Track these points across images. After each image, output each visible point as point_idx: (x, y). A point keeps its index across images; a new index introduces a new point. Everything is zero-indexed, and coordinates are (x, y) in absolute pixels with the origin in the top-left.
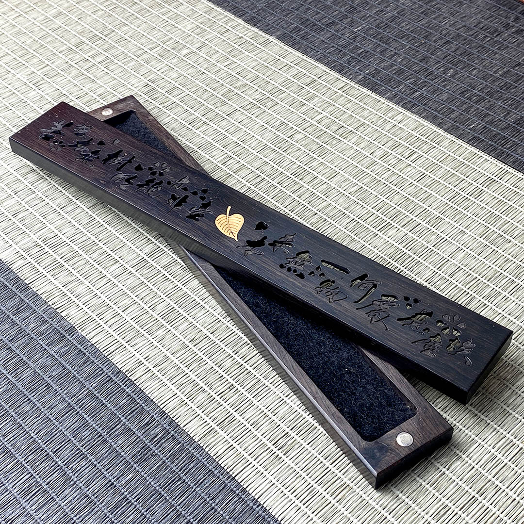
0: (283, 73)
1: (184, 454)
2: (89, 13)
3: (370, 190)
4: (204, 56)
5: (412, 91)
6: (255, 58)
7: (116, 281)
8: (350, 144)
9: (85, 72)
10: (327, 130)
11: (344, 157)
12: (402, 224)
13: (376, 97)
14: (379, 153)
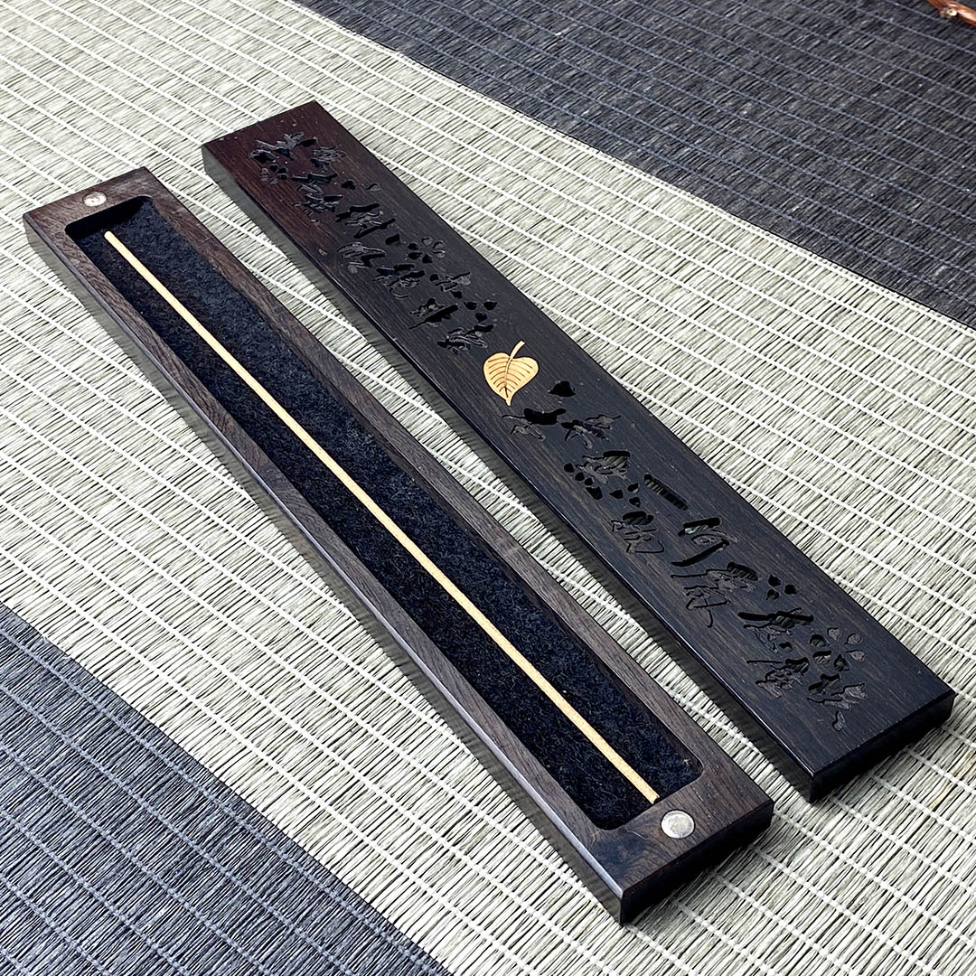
0: (421, 122)
1: (267, 864)
2: (31, 19)
3: (604, 337)
4: (265, 93)
5: (674, 146)
6: (365, 93)
7: (113, 535)
8: (560, 252)
9: (29, 133)
10: (514, 227)
11: (551, 276)
12: (671, 400)
13: (606, 160)
14: (617, 267)
